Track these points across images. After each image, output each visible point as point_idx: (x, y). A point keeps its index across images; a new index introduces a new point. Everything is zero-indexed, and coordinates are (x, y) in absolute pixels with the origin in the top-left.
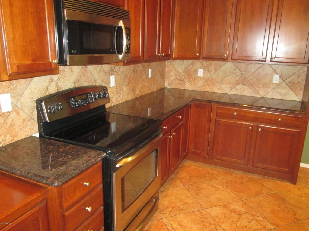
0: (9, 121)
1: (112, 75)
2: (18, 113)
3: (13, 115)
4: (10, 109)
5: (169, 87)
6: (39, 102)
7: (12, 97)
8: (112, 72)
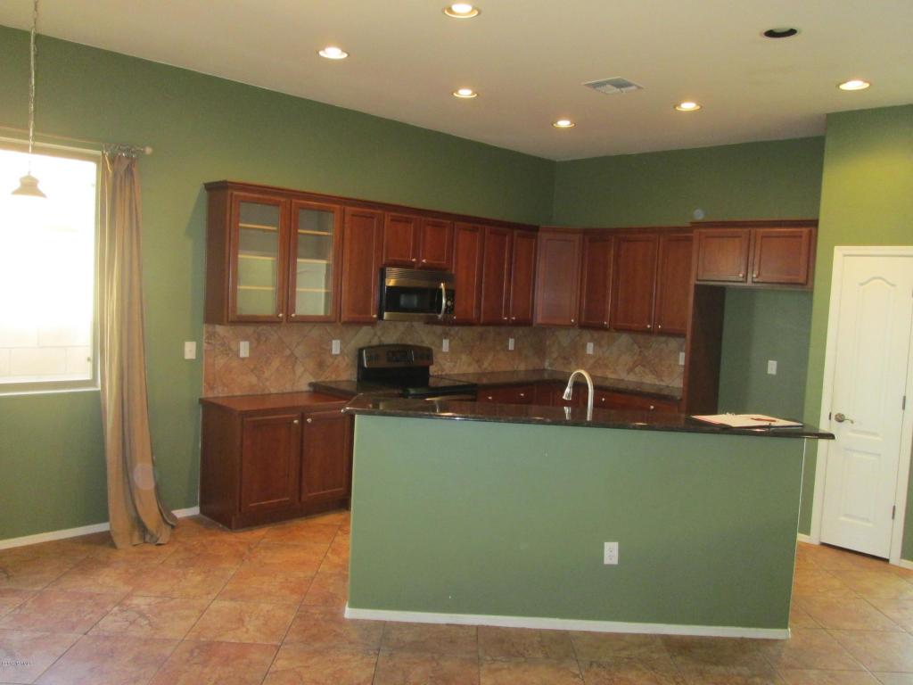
0: (336, 362)
1: (445, 338)
2: (344, 358)
3: (340, 358)
4: (338, 352)
5: (549, 368)
6: (360, 350)
7: (341, 343)
8: (446, 335)
